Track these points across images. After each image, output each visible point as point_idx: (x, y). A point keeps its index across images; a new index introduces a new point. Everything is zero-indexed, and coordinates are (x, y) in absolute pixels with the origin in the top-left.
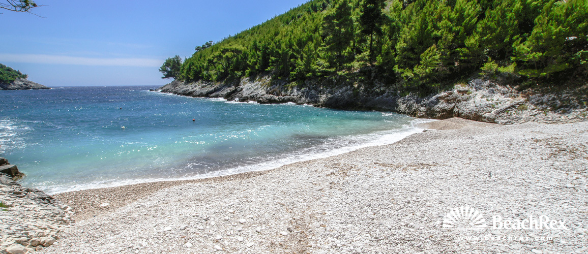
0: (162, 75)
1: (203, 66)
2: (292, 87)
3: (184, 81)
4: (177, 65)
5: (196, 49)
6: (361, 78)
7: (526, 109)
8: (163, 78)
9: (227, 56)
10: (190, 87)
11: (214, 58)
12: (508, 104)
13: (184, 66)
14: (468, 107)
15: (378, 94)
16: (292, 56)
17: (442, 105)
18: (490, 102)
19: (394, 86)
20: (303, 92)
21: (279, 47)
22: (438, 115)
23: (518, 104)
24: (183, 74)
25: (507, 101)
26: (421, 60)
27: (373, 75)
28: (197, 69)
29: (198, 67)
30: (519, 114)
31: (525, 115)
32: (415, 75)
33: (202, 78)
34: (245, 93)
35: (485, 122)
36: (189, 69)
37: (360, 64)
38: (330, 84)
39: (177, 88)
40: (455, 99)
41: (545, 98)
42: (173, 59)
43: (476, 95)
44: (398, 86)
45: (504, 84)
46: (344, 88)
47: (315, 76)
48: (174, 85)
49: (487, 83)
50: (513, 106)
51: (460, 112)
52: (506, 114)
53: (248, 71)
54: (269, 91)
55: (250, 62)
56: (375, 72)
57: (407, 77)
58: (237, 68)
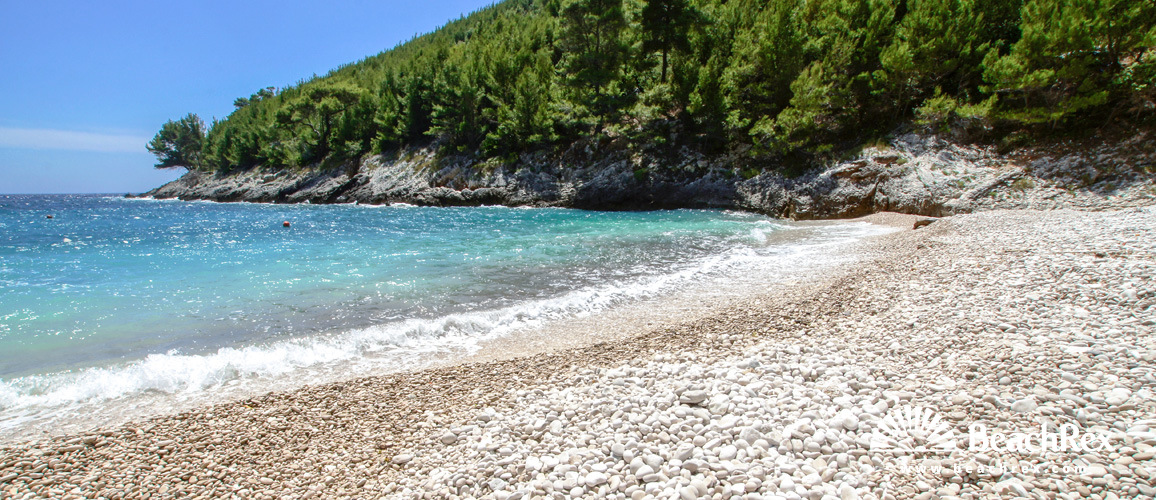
0: (155, 159)
1: (263, 134)
2: (492, 169)
3: (215, 172)
4: (192, 138)
5: (236, 104)
6: (659, 140)
7: (1031, 187)
8: (159, 166)
9: (325, 107)
10: (233, 183)
11: (292, 111)
12: (990, 180)
13: (210, 137)
14: (907, 189)
15: (691, 176)
16: (486, 103)
17: (847, 188)
18: (952, 177)
19: (724, 157)
20: (519, 179)
21: (455, 82)
22: (843, 210)
23: (1010, 178)
24: (209, 157)
25: (988, 176)
26: (792, 95)
27: (674, 136)
28: (248, 141)
29: (250, 137)
30: (1018, 196)
31: (1032, 197)
32: (779, 130)
33: (263, 162)
34: (377, 187)
35: (950, 215)
36: (228, 143)
37: (653, 111)
38: (579, 158)
39: (198, 186)
40: (874, 175)
41: (1064, 163)
42: (183, 121)
43: (918, 164)
44: (733, 157)
45: (966, 142)
46: (612, 167)
47: (546, 144)
48: (191, 180)
49: (931, 141)
50: (1002, 183)
51: (892, 200)
52: (990, 199)
53: (374, 143)
54: (435, 180)
55: (382, 118)
56: (678, 131)
57: (759, 135)
58: (348, 134)
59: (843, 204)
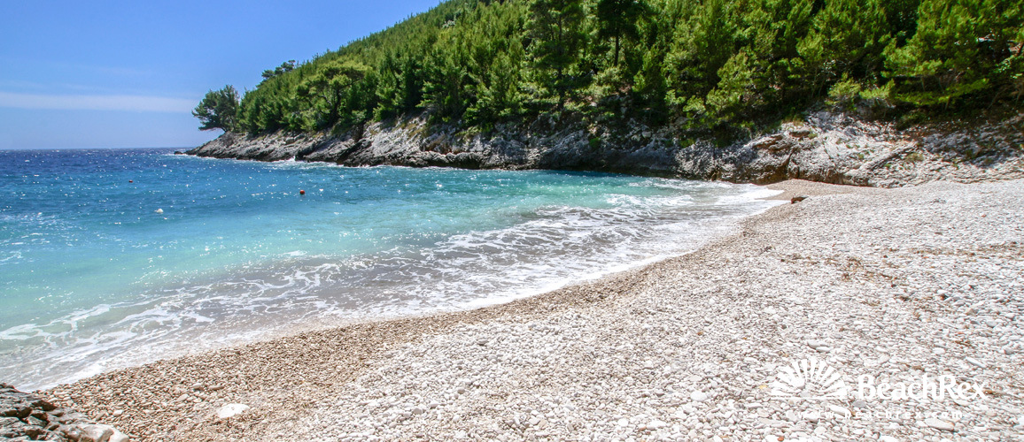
0: (199, 123)
1: (286, 104)
2: (472, 137)
3: (246, 134)
4: (229, 105)
5: (264, 75)
6: (608, 115)
7: (921, 161)
8: (202, 129)
9: (336, 83)
10: (261, 144)
11: (309, 86)
12: (886, 153)
13: (243, 105)
14: (815, 160)
15: (637, 145)
16: (467, 80)
17: (765, 158)
18: (854, 150)
19: (665, 129)
20: (494, 145)
21: (441, 63)
22: (760, 177)
23: (904, 152)
24: (242, 121)
25: (882, 149)
26: (719, 80)
27: (624, 110)
28: (273, 109)
29: (275, 105)
30: (909, 168)
31: (920, 169)
32: (709, 107)
33: (285, 126)
34: (378, 150)
35: (850, 184)
36: (257, 110)
37: (605, 90)
38: (544, 127)
39: (233, 146)
40: (788, 147)
41: (951, 140)
42: (222, 92)
43: (826, 138)
44: (673, 128)
45: (870, 120)
46: (572, 136)
47: (515, 116)
48: (228, 141)
49: (840, 118)
50: (896, 156)
51: (801, 169)
52: (885, 170)
53: (377, 111)
54: (425, 145)
55: (382, 92)
56: (627, 106)
57: (693, 112)
58: (354, 104)
59: (761, 171)
